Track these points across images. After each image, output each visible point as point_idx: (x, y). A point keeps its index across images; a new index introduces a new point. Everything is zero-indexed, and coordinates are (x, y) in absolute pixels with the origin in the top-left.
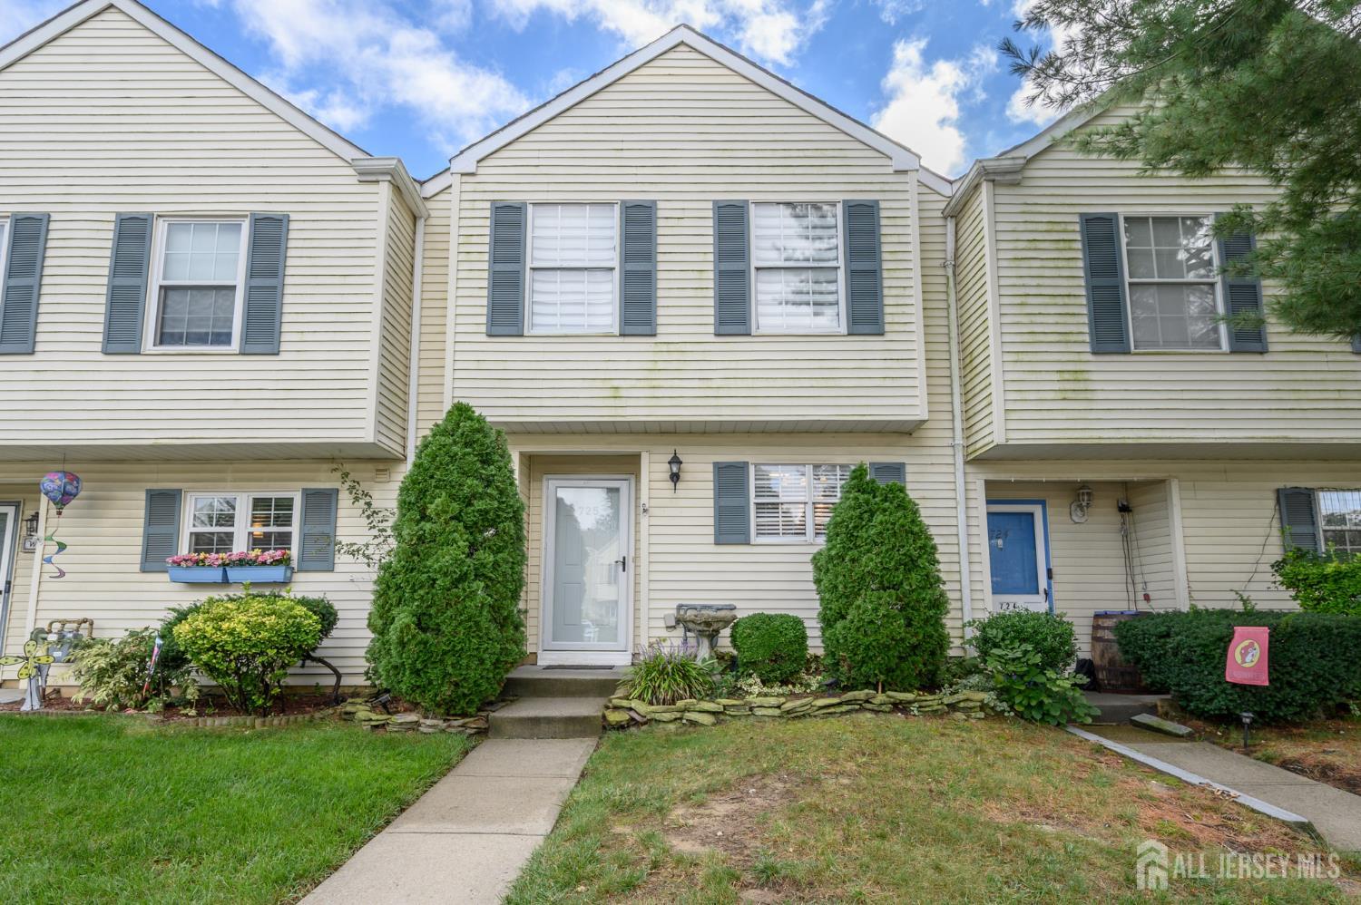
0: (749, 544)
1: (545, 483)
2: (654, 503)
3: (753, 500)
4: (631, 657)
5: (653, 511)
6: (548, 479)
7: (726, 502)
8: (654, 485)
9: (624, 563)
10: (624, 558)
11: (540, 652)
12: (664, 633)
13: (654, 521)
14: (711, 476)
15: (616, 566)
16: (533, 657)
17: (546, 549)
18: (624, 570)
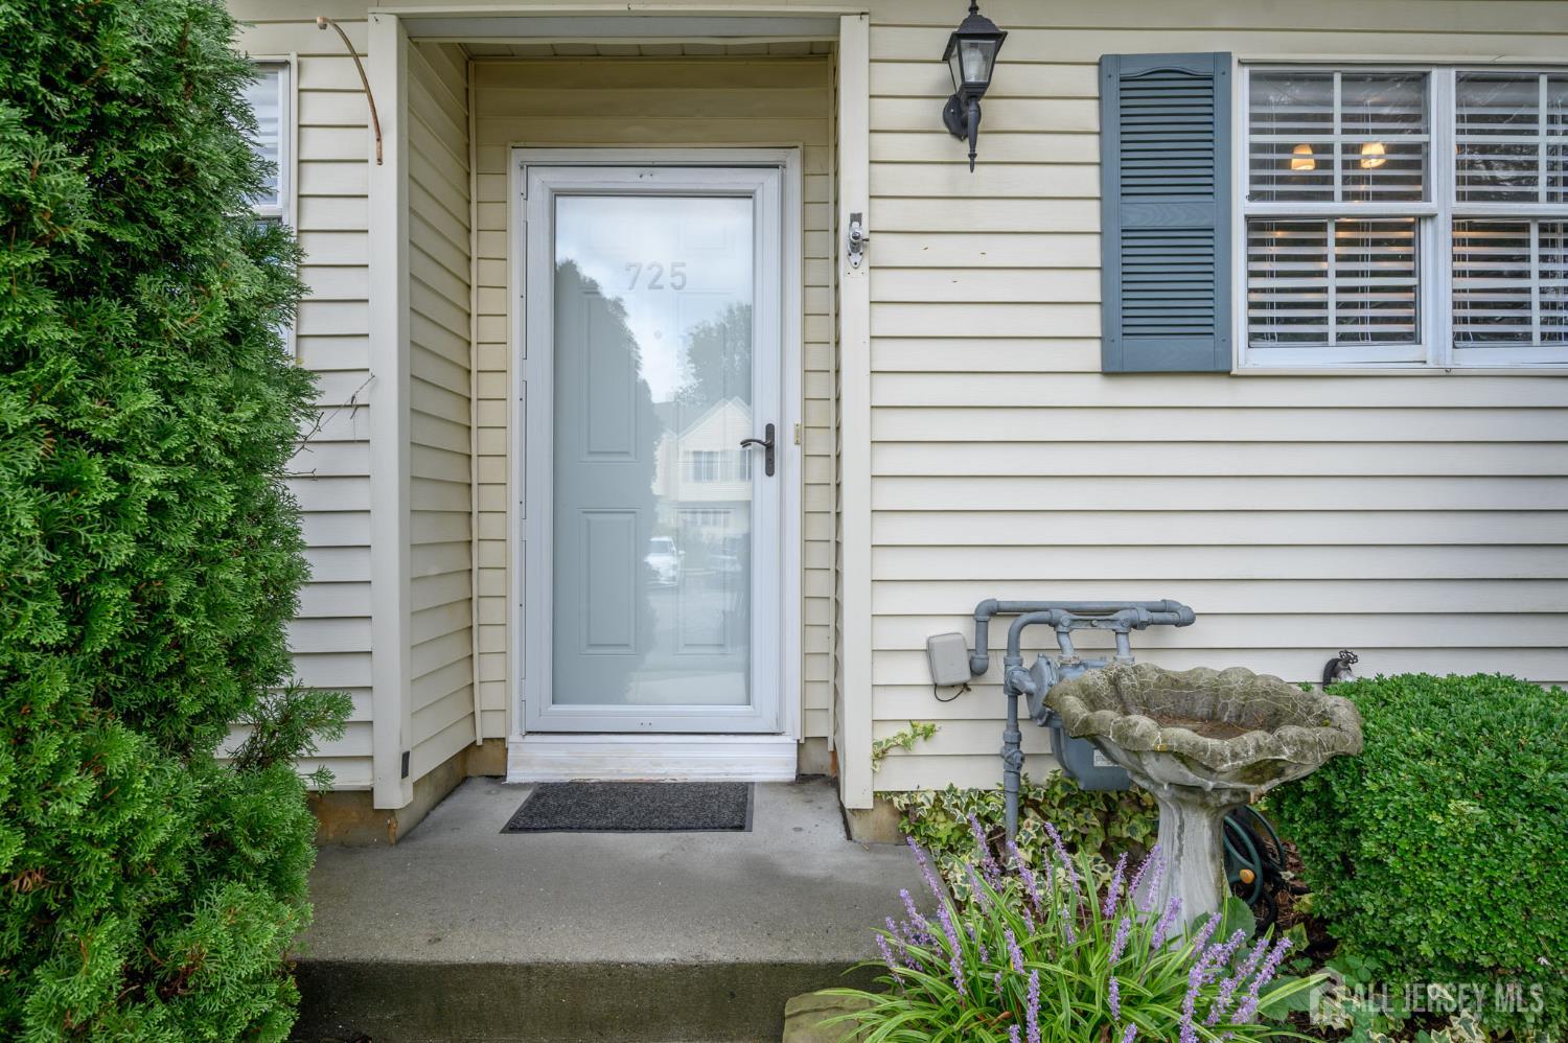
0: (1226, 374)
1: (515, 177)
2: (888, 215)
3: (1242, 206)
4: (793, 754)
5: (884, 249)
6: (526, 166)
7: (1147, 213)
8: (890, 146)
9: (770, 448)
10: (770, 429)
11: (514, 738)
12: (925, 707)
13: (892, 286)
14: (1088, 114)
15: (747, 458)
16: (492, 752)
17: (524, 399)
18: (770, 471)
